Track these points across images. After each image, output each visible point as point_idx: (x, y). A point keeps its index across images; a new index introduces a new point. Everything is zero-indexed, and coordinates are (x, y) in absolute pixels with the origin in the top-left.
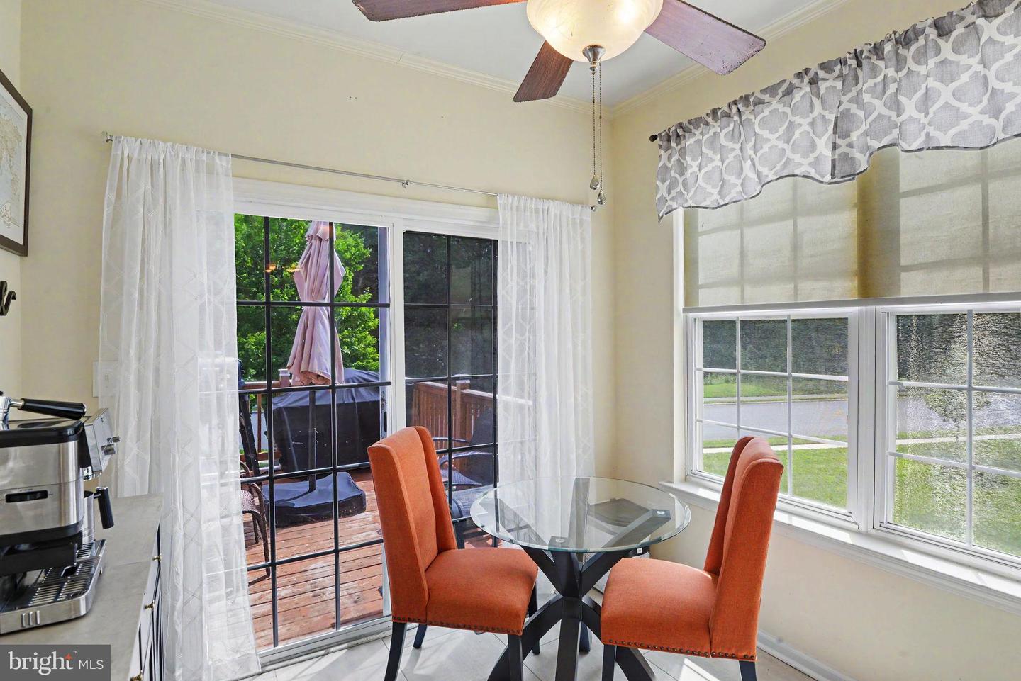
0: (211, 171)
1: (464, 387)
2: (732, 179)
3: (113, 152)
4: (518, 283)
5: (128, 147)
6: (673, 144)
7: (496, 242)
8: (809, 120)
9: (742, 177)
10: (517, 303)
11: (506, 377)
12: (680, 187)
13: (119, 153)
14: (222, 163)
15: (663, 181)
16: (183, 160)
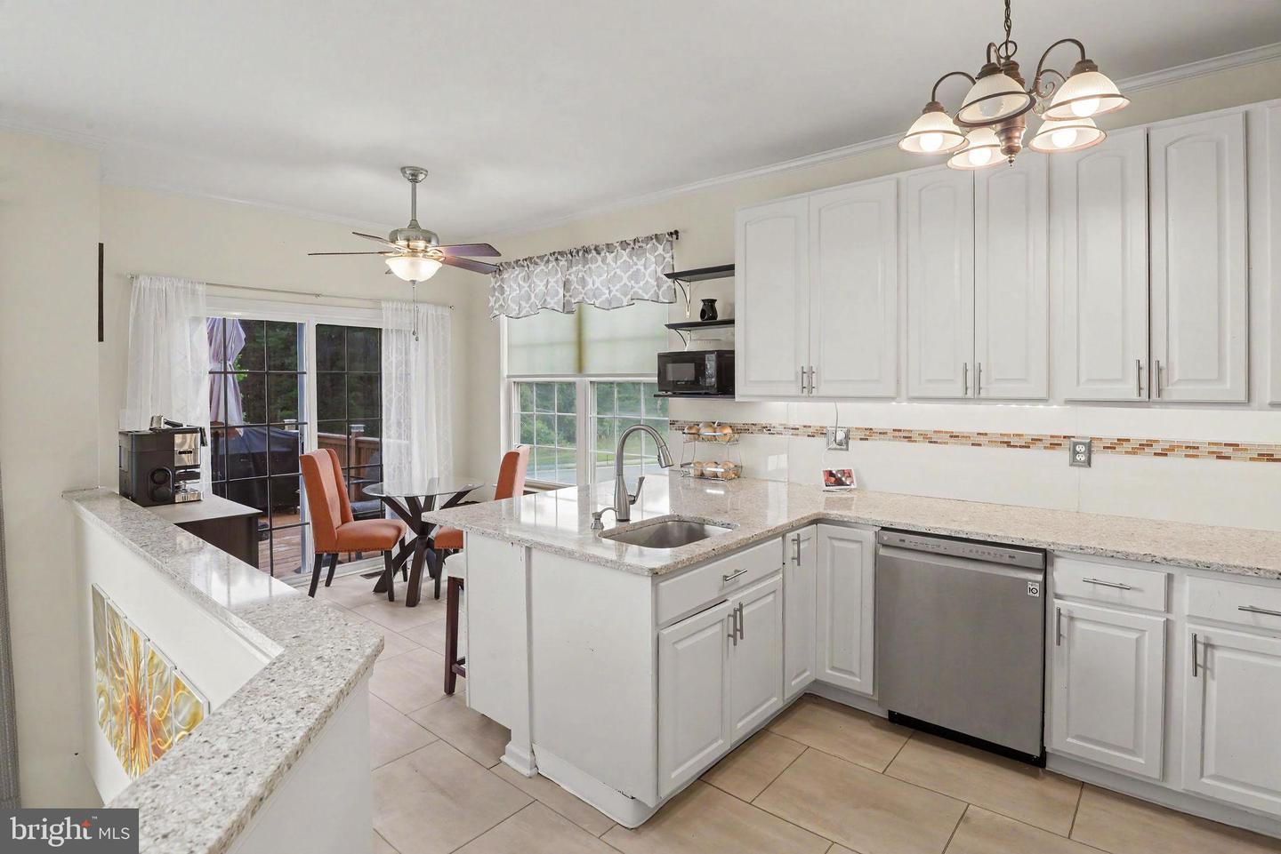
0: (194, 293)
1: (358, 434)
2: (523, 304)
3: (134, 285)
4: (396, 358)
5: (144, 282)
6: (497, 276)
7: (380, 329)
8: (555, 279)
9: (530, 302)
10: (396, 370)
11: (388, 420)
12: (501, 302)
13: (138, 285)
14: (201, 289)
15: (492, 297)
16: (177, 287)
